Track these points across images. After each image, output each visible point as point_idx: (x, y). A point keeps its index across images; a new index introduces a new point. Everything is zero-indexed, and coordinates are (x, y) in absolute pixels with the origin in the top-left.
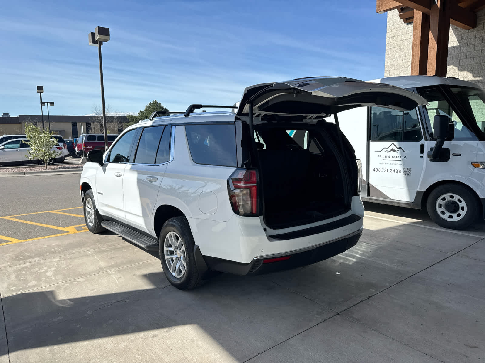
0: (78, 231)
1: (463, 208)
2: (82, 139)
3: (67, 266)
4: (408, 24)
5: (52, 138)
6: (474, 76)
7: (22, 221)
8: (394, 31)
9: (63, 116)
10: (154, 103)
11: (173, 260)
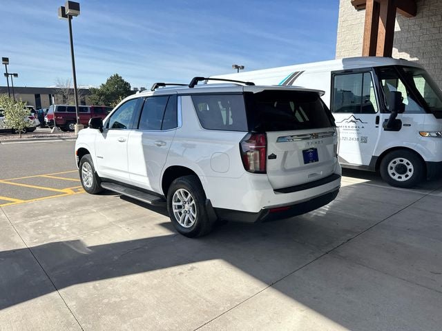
0: (75, 192)
1: (410, 170)
2: (52, 110)
3: (78, 221)
4: (358, 10)
5: (25, 108)
6: (411, 57)
7: (18, 184)
8: (345, 16)
9: (26, 87)
10: (115, 77)
11: (180, 213)
